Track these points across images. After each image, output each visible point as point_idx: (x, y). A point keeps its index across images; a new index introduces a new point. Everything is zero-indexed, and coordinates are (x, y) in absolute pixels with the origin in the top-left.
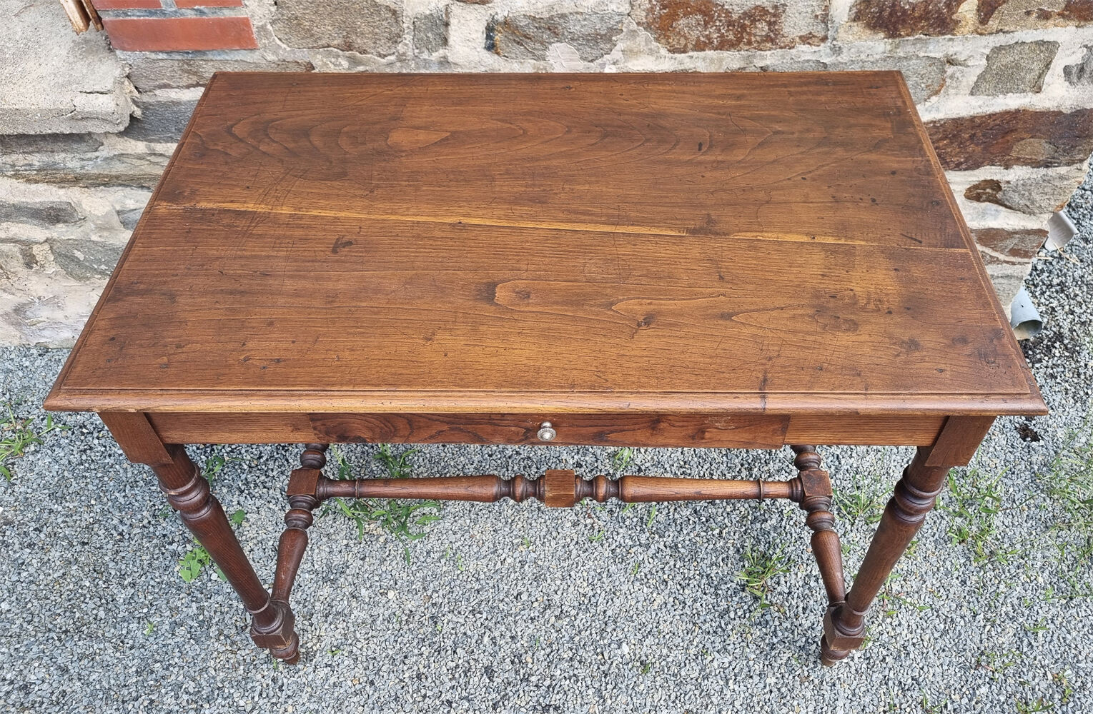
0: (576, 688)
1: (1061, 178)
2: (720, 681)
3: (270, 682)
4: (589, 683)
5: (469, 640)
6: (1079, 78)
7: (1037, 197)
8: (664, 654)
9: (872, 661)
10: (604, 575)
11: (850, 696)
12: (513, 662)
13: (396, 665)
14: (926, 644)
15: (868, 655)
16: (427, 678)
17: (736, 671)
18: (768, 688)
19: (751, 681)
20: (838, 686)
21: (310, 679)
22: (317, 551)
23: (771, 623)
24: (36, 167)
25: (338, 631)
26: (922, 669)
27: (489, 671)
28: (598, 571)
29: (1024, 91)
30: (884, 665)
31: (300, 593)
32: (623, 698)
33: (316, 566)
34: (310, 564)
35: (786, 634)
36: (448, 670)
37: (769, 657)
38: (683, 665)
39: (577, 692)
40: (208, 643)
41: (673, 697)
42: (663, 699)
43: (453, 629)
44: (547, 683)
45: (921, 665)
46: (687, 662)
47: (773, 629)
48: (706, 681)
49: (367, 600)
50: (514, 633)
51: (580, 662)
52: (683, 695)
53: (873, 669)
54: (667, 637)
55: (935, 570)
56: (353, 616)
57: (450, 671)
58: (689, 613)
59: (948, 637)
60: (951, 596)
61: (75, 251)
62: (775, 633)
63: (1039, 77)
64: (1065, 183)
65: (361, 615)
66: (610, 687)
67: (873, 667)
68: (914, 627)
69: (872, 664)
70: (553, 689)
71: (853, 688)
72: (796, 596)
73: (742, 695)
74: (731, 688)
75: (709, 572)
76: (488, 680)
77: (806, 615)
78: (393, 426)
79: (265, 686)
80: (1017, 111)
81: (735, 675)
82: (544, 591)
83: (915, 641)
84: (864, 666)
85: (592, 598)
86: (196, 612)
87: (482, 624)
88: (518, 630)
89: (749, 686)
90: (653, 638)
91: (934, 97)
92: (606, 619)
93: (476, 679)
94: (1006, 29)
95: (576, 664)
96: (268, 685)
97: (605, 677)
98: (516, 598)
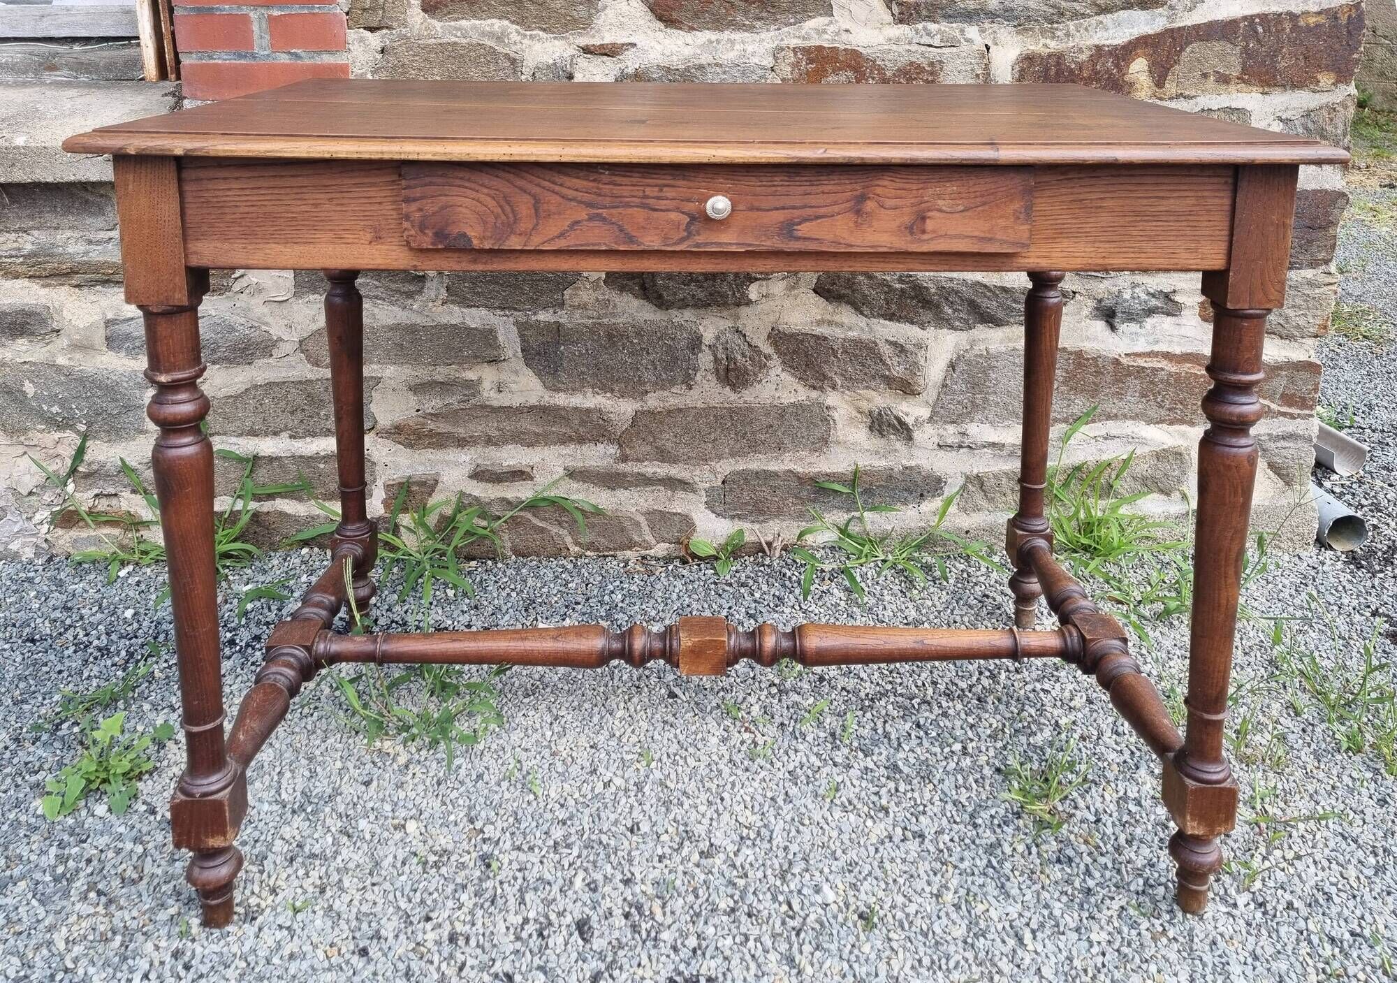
0: (745, 951)
2: (1006, 938)
3: (168, 959)
4: (769, 943)
5: (548, 887)
8: (899, 904)
9: (1269, 907)
10: (780, 801)
11: (1250, 960)
12: (627, 916)
13: (411, 923)
14: (1355, 886)
15: (1260, 900)
16: (467, 940)
17: (1034, 925)
18: (1095, 950)
19: (1061, 937)
20: (1221, 944)
21: (246, 949)
22: (288, 775)
23: (1077, 860)
25: (310, 881)
26: (1362, 918)
27: (582, 927)
28: (769, 795)
30: (1293, 914)
31: (249, 830)
32: (833, 964)
33: (284, 796)
34: (273, 792)
35: (1108, 874)
36: (508, 928)
37: (1086, 906)
38: (934, 918)
39: (748, 957)
40: (65, 903)
41: (926, 961)
42: (909, 964)
43: (520, 870)
44: (692, 942)
45: (1358, 913)
46: (942, 914)
47: (1082, 866)
48: (981, 939)
49: (368, 837)
50: (629, 875)
51: (749, 915)
52: (943, 961)
53: (1276, 920)
54: (901, 881)
55: (1329, 788)
56: (339, 859)
57: (512, 931)
58: (932, 849)
59: (1388, 873)
60: (1369, 818)
62: (1088, 872)
65: (356, 857)
66: (807, 948)
67: (1275, 916)
68: (1326, 864)
69: (1271, 912)
70: (704, 954)
71: (1250, 947)
72: (1109, 824)
73: (1053, 960)
74: (1030, 947)
75: (956, 797)
76: (580, 942)
77: (1135, 848)
78: (513, 211)
79: (156, 963)
81: (1033, 932)
82: (679, 818)
83: (1334, 880)
84: (1259, 915)
85: (763, 831)
86: (52, 862)
87: (570, 865)
88: (636, 870)
89: (1061, 945)
90: (875, 882)
92: (790, 856)
93: (560, 940)
95: (744, 918)
96: (162, 963)
97: (798, 935)
98: (632, 831)
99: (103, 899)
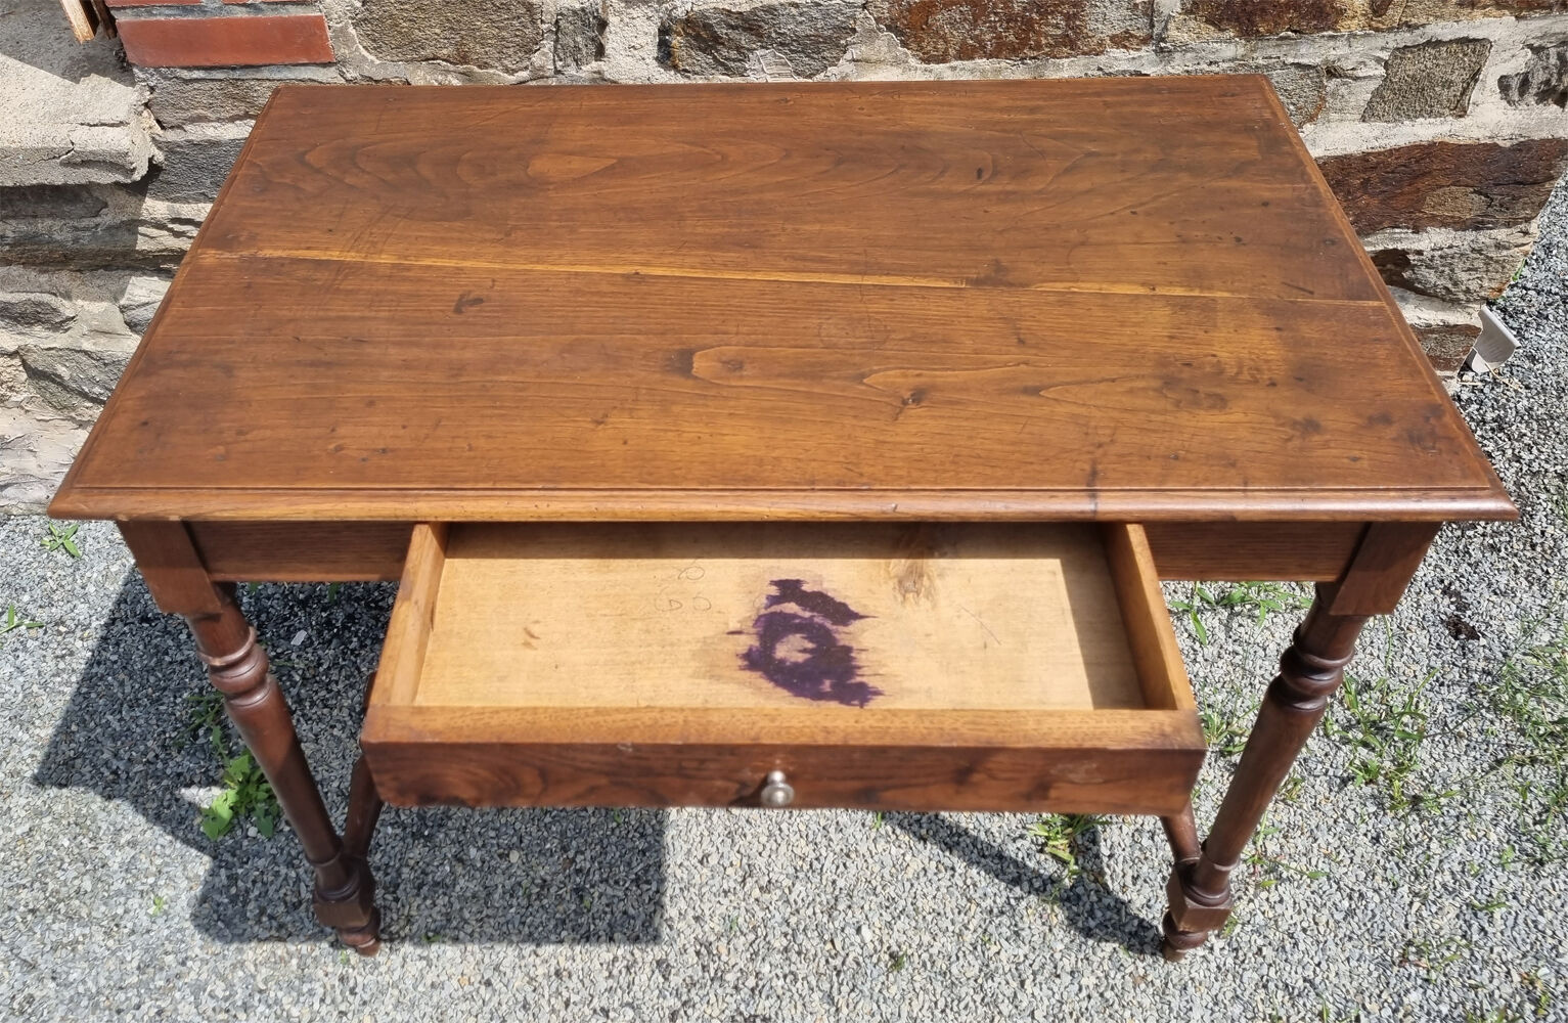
0: (794, 990)
1: (1499, 246)
2: (1011, 981)
3: (337, 983)
4: (814, 983)
5: (632, 922)
6: (1522, 94)
7: (1463, 276)
8: (926, 943)
9: (1241, 953)
10: (832, 830)
11: (1211, 1005)
12: (698, 953)
13: (524, 957)
14: (1322, 930)
15: (1235, 945)
16: (570, 976)
17: (1036, 967)
18: (1084, 993)
19: (1057, 981)
20: (1191, 990)
21: (396, 977)
23: (1085, 898)
24: (9, 241)
25: (437, 909)
26: (1319, 965)
27: (663, 966)
28: (823, 823)
29: (1441, 115)
30: (1260, 960)
31: (379, 856)
32: (866, 1005)
33: (403, 817)
34: (393, 814)
35: (1109, 914)
36: (601, 964)
37: (1084, 947)
38: (954, 958)
39: (796, 997)
40: (244, 926)
41: (941, 1005)
42: (926, 1007)
43: (607, 905)
44: (751, 982)
45: (1316, 960)
46: (961, 954)
47: (1088, 906)
48: (990, 981)
49: (479, 865)
50: (700, 911)
51: (799, 953)
52: (956, 1002)
53: (1243, 966)
54: (929, 918)
55: (1331, 822)
56: (458, 888)
57: (605, 966)
58: (961, 884)
59: (1356, 919)
60: (1357, 860)
61: (59, 366)
62: (1091, 914)
63: (1462, 94)
64: (1505, 253)
65: (471, 886)
66: (845, 989)
67: (1243, 962)
68: (1303, 906)
69: (1241, 958)
70: (760, 993)
71: (1214, 992)
72: (1121, 859)
73: (1046, 1002)
74: (1029, 991)
75: (988, 826)
76: (661, 980)
77: (1138, 887)
79: (328, 987)
80: (1432, 145)
81: (1034, 973)
82: (742, 850)
83: (1305, 924)
84: (1230, 961)
85: (815, 863)
86: (225, 882)
87: (650, 899)
88: (706, 907)
89: (1056, 989)
90: (907, 920)
91: (1308, 125)
92: (837, 892)
93: (644, 978)
94: (1414, 21)
95: (794, 957)
96: (333, 987)
97: (838, 975)
98: (701, 862)
99: (275, 924)
